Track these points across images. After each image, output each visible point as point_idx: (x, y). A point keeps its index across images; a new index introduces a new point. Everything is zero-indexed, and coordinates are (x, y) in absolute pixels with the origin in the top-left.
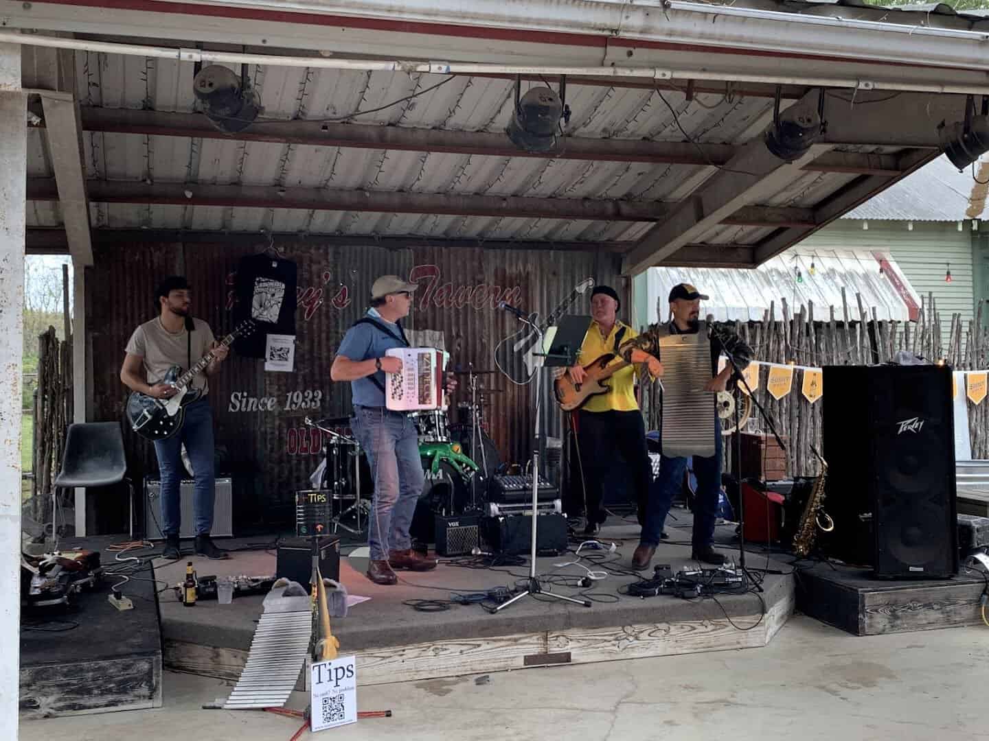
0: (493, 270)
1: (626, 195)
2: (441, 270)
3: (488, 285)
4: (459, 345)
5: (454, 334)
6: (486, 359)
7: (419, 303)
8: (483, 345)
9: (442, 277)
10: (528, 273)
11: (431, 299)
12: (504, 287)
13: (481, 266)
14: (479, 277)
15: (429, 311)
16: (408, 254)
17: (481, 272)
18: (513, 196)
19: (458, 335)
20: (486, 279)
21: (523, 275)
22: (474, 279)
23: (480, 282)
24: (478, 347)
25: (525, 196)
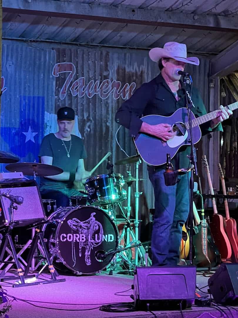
0: (116, 69)
1: (224, 12)
2: (77, 67)
3: (112, 81)
4: (89, 127)
5: (85, 118)
6: (109, 139)
7: (59, 92)
8: (107, 128)
9: (77, 72)
10: (142, 72)
11: (69, 89)
12: (124, 83)
13: (107, 65)
14: (105, 74)
15: (67, 99)
16: (52, 53)
17: (107, 70)
18: (139, 8)
19: (89, 120)
20: (110, 75)
21: (139, 73)
22: (101, 75)
23: (106, 77)
24: (104, 129)
25: (149, 8)
